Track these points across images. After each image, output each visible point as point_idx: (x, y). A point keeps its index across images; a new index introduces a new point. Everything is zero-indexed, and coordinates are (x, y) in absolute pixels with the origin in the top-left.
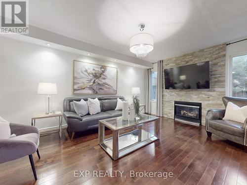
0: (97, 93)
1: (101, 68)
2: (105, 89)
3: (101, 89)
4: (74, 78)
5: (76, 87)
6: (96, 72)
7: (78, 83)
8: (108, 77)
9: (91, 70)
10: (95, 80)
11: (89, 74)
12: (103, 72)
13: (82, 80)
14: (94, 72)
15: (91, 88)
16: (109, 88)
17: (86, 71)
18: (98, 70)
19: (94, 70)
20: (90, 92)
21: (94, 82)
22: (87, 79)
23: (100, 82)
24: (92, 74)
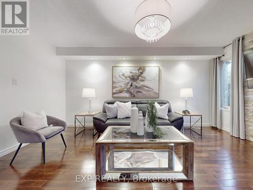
0: (134, 96)
1: (139, 70)
2: (144, 92)
3: (139, 92)
4: (113, 82)
5: (114, 91)
6: (133, 75)
7: (116, 87)
8: (148, 78)
9: (128, 74)
10: (132, 83)
11: (126, 77)
12: (142, 73)
13: (119, 84)
14: (131, 75)
15: (128, 91)
16: (149, 91)
17: (123, 75)
18: (136, 72)
19: (131, 72)
20: (127, 95)
21: (131, 85)
22: (124, 83)
23: (137, 85)
24: (129, 77)
